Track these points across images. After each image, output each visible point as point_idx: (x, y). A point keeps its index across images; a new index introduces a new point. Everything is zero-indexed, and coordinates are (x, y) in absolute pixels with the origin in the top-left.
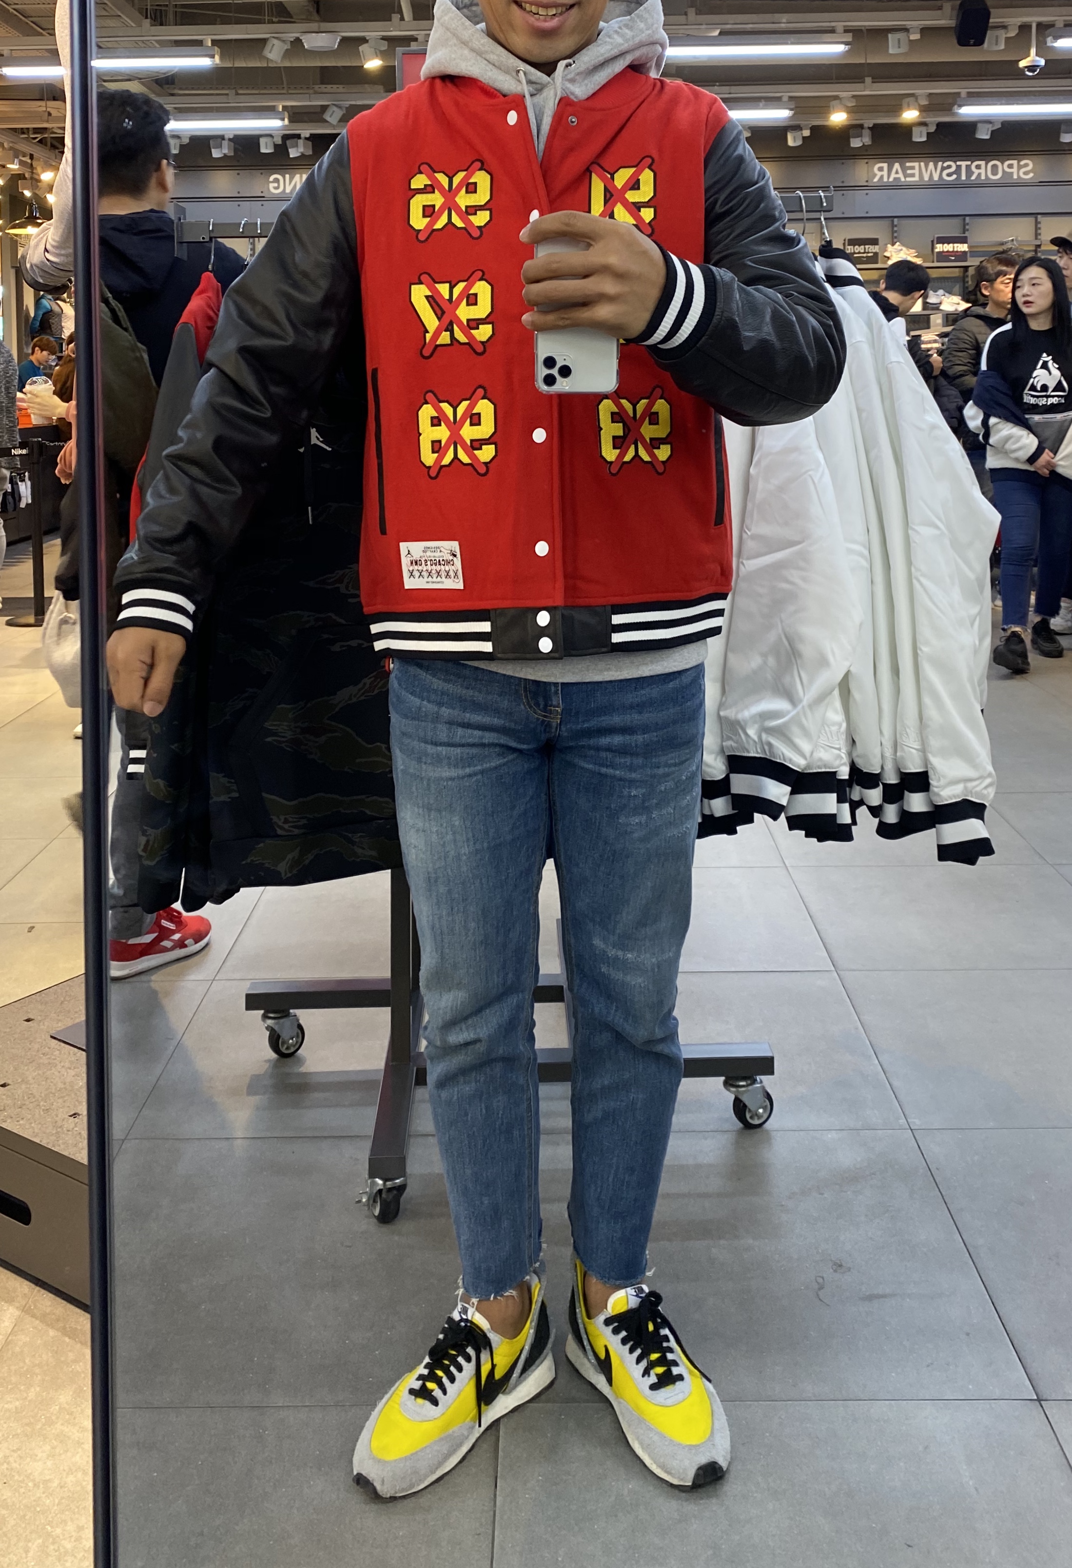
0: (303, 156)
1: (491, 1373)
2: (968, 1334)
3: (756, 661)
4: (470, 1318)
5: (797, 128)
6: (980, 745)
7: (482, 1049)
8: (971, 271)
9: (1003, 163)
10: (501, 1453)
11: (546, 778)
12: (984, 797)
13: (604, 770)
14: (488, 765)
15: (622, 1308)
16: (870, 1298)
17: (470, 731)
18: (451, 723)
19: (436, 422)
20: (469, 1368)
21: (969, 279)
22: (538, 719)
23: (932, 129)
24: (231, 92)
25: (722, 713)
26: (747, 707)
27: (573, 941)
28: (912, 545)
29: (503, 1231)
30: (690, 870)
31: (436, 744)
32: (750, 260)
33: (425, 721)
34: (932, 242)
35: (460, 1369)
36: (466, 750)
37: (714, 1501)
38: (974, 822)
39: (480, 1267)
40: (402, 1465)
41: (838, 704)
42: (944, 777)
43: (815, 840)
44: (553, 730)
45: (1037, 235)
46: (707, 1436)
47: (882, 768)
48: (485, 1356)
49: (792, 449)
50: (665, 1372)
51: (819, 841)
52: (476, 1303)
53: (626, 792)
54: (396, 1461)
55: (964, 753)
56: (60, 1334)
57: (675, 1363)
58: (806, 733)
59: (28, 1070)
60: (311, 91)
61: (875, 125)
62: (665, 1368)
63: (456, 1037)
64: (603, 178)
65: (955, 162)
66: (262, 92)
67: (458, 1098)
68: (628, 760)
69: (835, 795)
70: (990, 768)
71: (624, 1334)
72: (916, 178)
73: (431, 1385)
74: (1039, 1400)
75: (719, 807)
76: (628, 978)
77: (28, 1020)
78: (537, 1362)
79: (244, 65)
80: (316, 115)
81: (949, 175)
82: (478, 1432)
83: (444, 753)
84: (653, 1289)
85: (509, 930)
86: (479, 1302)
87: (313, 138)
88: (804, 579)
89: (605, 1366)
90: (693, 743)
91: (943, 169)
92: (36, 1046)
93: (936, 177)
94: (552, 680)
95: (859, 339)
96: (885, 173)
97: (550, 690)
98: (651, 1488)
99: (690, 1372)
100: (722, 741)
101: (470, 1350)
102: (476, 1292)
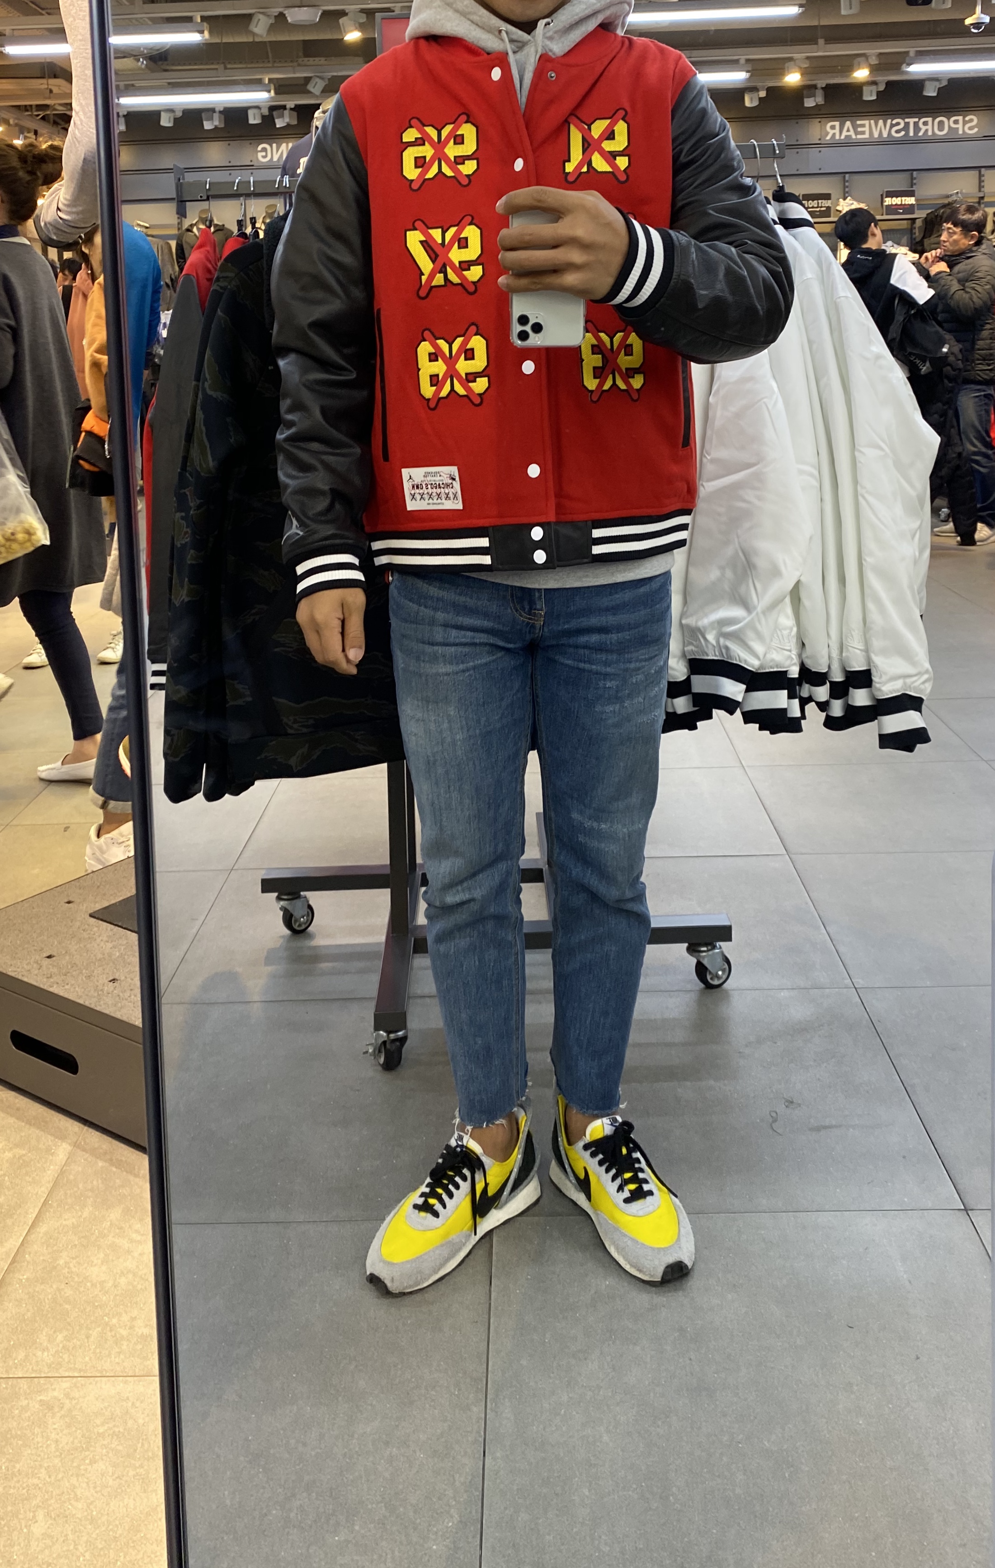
0: (288, 126)
1: (485, 1191)
2: (904, 1157)
3: (714, 574)
4: (465, 1144)
5: (754, 89)
6: (918, 645)
7: (475, 908)
8: (919, 223)
9: (949, 119)
10: (494, 1258)
11: (530, 674)
12: (921, 691)
13: (581, 665)
14: (479, 662)
15: (599, 1135)
16: (818, 1129)
17: (463, 632)
18: (446, 625)
19: (433, 357)
20: (465, 1186)
21: (917, 231)
22: (523, 621)
23: (882, 88)
24: (221, 67)
25: (684, 622)
26: (706, 615)
27: (553, 815)
28: (858, 465)
29: (493, 1068)
30: (658, 753)
31: (433, 644)
32: (713, 209)
33: (422, 624)
34: (882, 195)
35: (457, 1187)
36: (460, 649)
37: (680, 1293)
38: (912, 713)
39: (474, 1099)
40: (409, 1266)
41: (789, 610)
42: (885, 674)
43: (768, 732)
44: (537, 631)
45: (980, 187)
46: (675, 1241)
47: (829, 667)
48: (479, 1176)
49: (748, 379)
50: (637, 1188)
51: (772, 733)
52: (470, 1131)
53: (601, 684)
54: (403, 1263)
55: (905, 653)
56: (107, 1164)
57: (646, 1181)
58: (760, 637)
59: (70, 944)
60: (295, 64)
61: (827, 85)
62: (637, 1185)
63: (451, 899)
64: (580, 130)
65: (903, 119)
66: (249, 66)
67: (454, 953)
68: (603, 656)
69: (786, 691)
70: (927, 665)
71: (601, 1156)
72: (867, 136)
73: (432, 1201)
74: (966, 1210)
75: (682, 705)
76: (603, 845)
77: (69, 902)
78: (525, 1183)
79: (231, 40)
80: (300, 87)
81: (897, 132)
82: (474, 1239)
83: (440, 652)
84: (625, 1119)
85: (499, 806)
86: (472, 1129)
87: (298, 108)
88: (759, 498)
89: (584, 1185)
90: (660, 642)
91: (892, 126)
92: (78, 924)
93: (885, 135)
94: (537, 586)
95: (809, 275)
96: (837, 131)
97: (535, 595)
98: (626, 1284)
99: (659, 1189)
100: (684, 646)
101: (466, 1171)
102: (471, 1122)
